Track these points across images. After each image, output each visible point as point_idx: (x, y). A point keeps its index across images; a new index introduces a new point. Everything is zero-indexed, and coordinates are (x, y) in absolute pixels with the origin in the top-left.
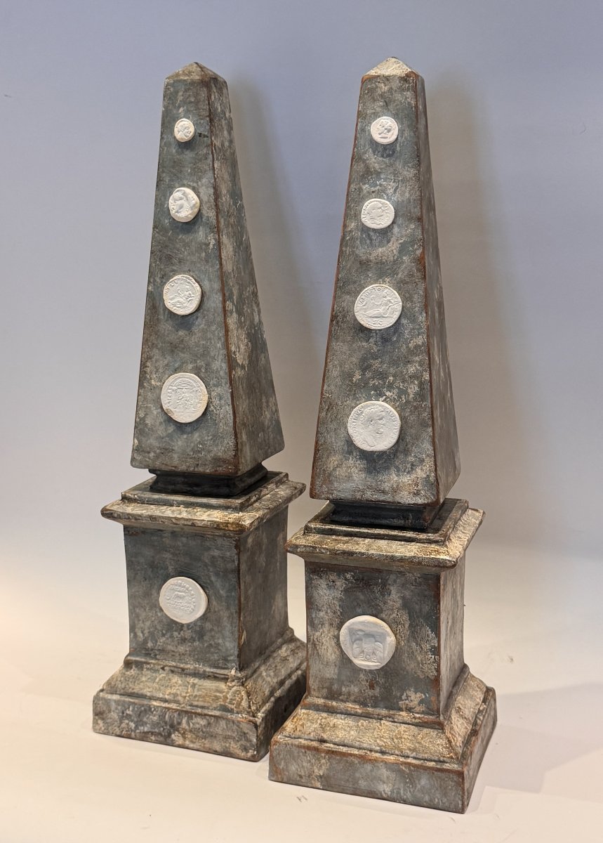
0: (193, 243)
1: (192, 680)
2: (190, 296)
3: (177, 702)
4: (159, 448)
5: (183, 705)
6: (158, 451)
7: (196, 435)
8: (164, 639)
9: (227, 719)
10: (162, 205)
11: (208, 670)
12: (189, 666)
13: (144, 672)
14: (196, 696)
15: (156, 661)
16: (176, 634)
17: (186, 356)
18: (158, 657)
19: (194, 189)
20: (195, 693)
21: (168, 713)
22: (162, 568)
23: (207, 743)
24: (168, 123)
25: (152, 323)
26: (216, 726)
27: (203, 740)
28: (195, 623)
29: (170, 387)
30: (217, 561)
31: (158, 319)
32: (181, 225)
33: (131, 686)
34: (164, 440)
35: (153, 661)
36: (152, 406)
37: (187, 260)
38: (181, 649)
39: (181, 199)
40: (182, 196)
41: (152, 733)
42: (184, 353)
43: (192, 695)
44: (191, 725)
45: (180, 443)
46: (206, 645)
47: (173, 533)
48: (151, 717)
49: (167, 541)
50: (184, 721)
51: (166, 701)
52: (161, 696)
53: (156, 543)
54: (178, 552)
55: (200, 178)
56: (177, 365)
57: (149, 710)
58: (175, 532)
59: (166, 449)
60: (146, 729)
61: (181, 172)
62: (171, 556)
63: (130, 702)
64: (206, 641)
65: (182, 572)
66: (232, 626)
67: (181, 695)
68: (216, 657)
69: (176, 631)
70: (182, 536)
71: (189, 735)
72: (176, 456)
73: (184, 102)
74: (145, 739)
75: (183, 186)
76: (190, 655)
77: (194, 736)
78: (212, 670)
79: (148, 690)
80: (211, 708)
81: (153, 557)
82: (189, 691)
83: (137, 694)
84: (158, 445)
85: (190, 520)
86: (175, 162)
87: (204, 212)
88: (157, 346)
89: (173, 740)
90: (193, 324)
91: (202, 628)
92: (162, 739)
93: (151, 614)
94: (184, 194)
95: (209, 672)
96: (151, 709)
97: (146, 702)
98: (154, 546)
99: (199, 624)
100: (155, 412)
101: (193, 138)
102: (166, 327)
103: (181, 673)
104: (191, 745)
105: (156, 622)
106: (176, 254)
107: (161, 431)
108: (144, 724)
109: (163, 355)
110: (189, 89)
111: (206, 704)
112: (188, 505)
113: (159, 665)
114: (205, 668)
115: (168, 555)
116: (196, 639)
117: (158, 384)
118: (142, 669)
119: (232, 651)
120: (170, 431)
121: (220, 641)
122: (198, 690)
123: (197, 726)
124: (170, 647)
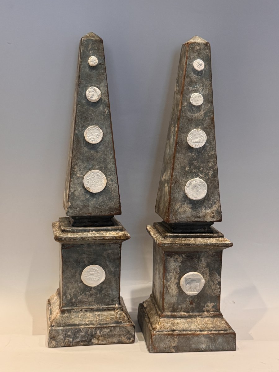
0: (98, 112)
1: (97, 313)
2: (98, 135)
3: (93, 324)
4: (82, 206)
5: (96, 325)
6: (81, 207)
7: (101, 199)
8: (81, 296)
9: (120, 327)
10: (82, 94)
11: (104, 307)
12: (94, 307)
13: (72, 314)
14: (101, 320)
15: (77, 308)
16: (87, 293)
17: (95, 162)
18: (77, 305)
19: (97, 87)
20: (101, 319)
21: (89, 330)
22: (82, 262)
23: (110, 340)
24: (83, 57)
25: (77, 148)
26: (114, 331)
27: (108, 339)
28: (98, 286)
29: (88, 177)
30: (110, 255)
31: (80, 146)
32: (91, 103)
33: (68, 321)
34: (84, 202)
35: (76, 308)
36: (78, 186)
37: (95, 119)
38: (90, 299)
39: (93, 92)
40: (93, 90)
41: (81, 341)
42: (94, 161)
43: (99, 319)
44: (102, 333)
45: (93, 202)
46: (103, 295)
47: (89, 245)
48: (81, 333)
49: (85, 249)
50: (98, 332)
51: (87, 325)
52: (84, 323)
53: (79, 251)
54: (90, 254)
55: (100, 83)
56: (90, 167)
57: (80, 330)
58: (90, 244)
59: (86, 206)
60: (78, 340)
61: (91, 80)
62: (87, 256)
63: (70, 329)
64: (103, 293)
65: (92, 263)
66: (116, 284)
67: (94, 320)
68: (108, 300)
69: (87, 291)
70: (93, 246)
71: (101, 338)
72: (90, 209)
73: (92, 49)
74: (77, 345)
75: (93, 86)
76: (94, 302)
77: (103, 338)
78: (106, 306)
79: (76, 321)
80: (110, 323)
81: (78, 258)
82: (97, 318)
83: (72, 324)
84: (81, 204)
85: (102, 237)
86: (88, 75)
87: (103, 98)
88: (80, 158)
89: (92, 342)
90: (98, 148)
91: (101, 288)
92: (86, 343)
93: (75, 285)
94: (94, 89)
95: (105, 308)
96: (81, 330)
97: (77, 327)
98: (78, 252)
99: (100, 286)
100: (79, 189)
101: (97, 65)
102: (85, 149)
103: (91, 311)
104: (102, 343)
105: (77, 289)
106: (89, 116)
107: (83, 198)
108: (77, 338)
109: (83, 162)
110: (94, 43)
111: (107, 322)
112: (96, 231)
113: (79, 309)
114: (103, 306)
115: (85, 256)
116: (98, 293)
117: (81, 176)
118: (70, 312)
119: (116, 296)
120: (87, 198)
121: (110, 292)
122: (102, 317)
123: (105, 333)
124: (84, 300)
